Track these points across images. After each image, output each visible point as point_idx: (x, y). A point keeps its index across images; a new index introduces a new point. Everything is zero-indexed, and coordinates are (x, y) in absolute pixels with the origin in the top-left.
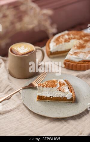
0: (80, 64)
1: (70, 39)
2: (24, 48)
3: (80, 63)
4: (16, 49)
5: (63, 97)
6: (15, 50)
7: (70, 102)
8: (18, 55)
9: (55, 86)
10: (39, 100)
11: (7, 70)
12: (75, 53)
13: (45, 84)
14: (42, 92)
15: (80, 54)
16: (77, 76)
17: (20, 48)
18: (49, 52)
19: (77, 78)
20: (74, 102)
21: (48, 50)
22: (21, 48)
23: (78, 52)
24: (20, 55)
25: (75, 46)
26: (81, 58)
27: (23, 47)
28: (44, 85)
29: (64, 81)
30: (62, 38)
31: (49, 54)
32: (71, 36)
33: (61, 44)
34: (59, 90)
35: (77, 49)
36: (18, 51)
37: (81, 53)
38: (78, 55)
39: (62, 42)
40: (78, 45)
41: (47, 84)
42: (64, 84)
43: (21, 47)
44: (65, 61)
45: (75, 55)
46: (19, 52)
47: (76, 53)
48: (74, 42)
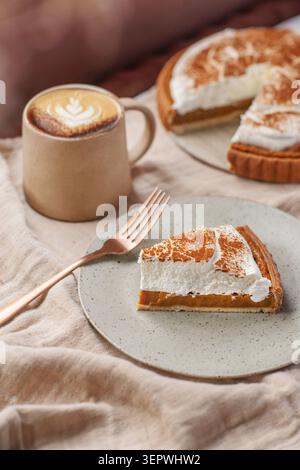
0: (288, 160)
1: (245, 62)
2: (80, 109)
3: (288, 154)
4: (48, 111)
5: (235, 294)
6: (48, 115)
7: (261, 312)
8: (59, 136)
9: (206, 254)
10: (148, 307)
11: (17, 188)
12: (268, 117)
13: (169, 247)
14: (157, 278)
15: (288, 121)
16: (281, 207)
17: (64, 107)
18: (170, 112)
19: (281, 213)
20: (277, 312)
21: (167, 107)
22: (68, 107)
23: (279, 113)
24: (64, 136)
25: (265, 91)
26: (289, 138)
27: (77, 102)
28: (165, 251)
29: (237, 234)
30: (216, 58)
31: (170, 120)
32: (250, 51)
33: (213, 84)
34: (223, 268)
35: (275, 102)
36: (59, 119)
37: (292, 117)
38: (282, 127)
39: (215, 76)
40: (278, 87)
41: (175, 249)
42: (238, 245)
43: (68, 102)
44: (233, 147)
45: (271, 126)
46: (60, 124)
47: (271, 119)
48: (260, 74)
